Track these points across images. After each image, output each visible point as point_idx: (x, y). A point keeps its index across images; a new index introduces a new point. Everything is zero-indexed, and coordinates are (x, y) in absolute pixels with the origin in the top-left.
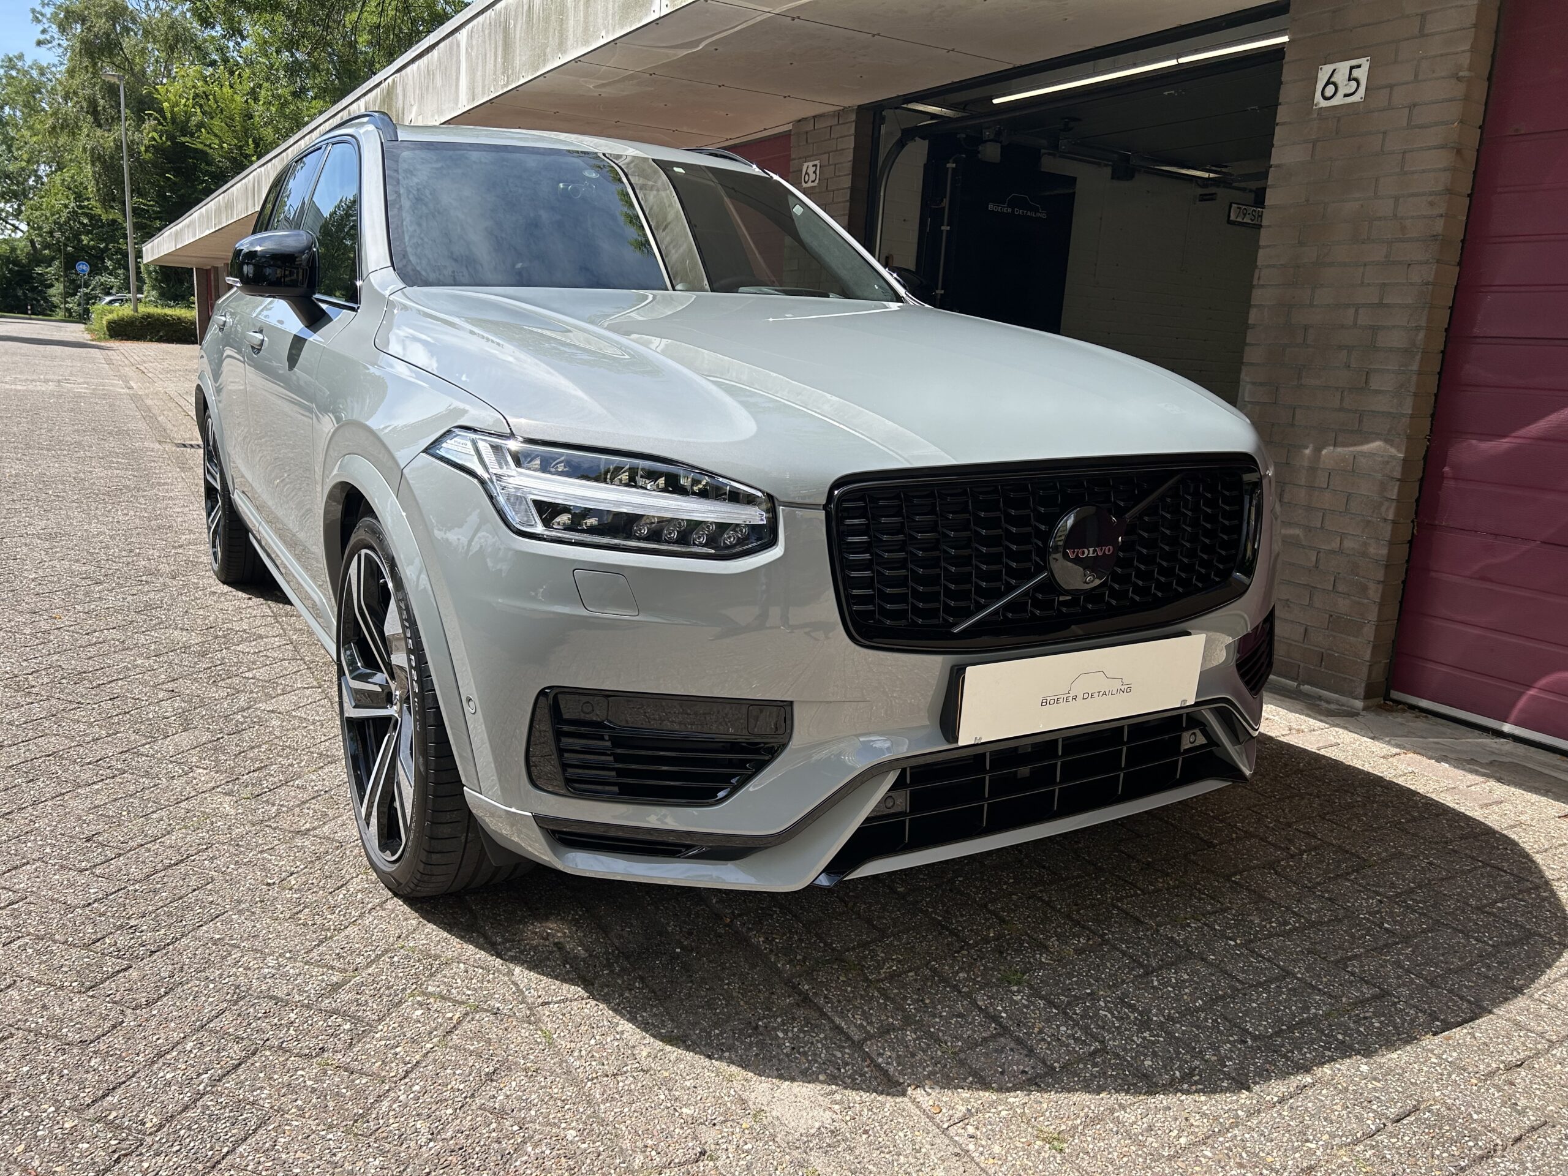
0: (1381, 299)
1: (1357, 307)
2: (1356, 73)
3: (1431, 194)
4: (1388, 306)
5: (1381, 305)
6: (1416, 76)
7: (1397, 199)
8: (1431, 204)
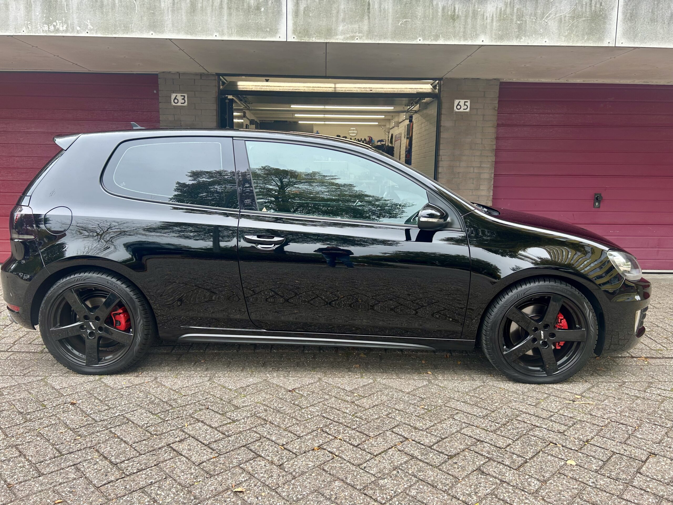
0: (481, 165)
1: (474, 167)
2: (466, 103)
3: (491, 139)
4: (482, 167)
5: (480, 167)
6: (484, 107)
7: (482, 139)
8: (492, 141)
